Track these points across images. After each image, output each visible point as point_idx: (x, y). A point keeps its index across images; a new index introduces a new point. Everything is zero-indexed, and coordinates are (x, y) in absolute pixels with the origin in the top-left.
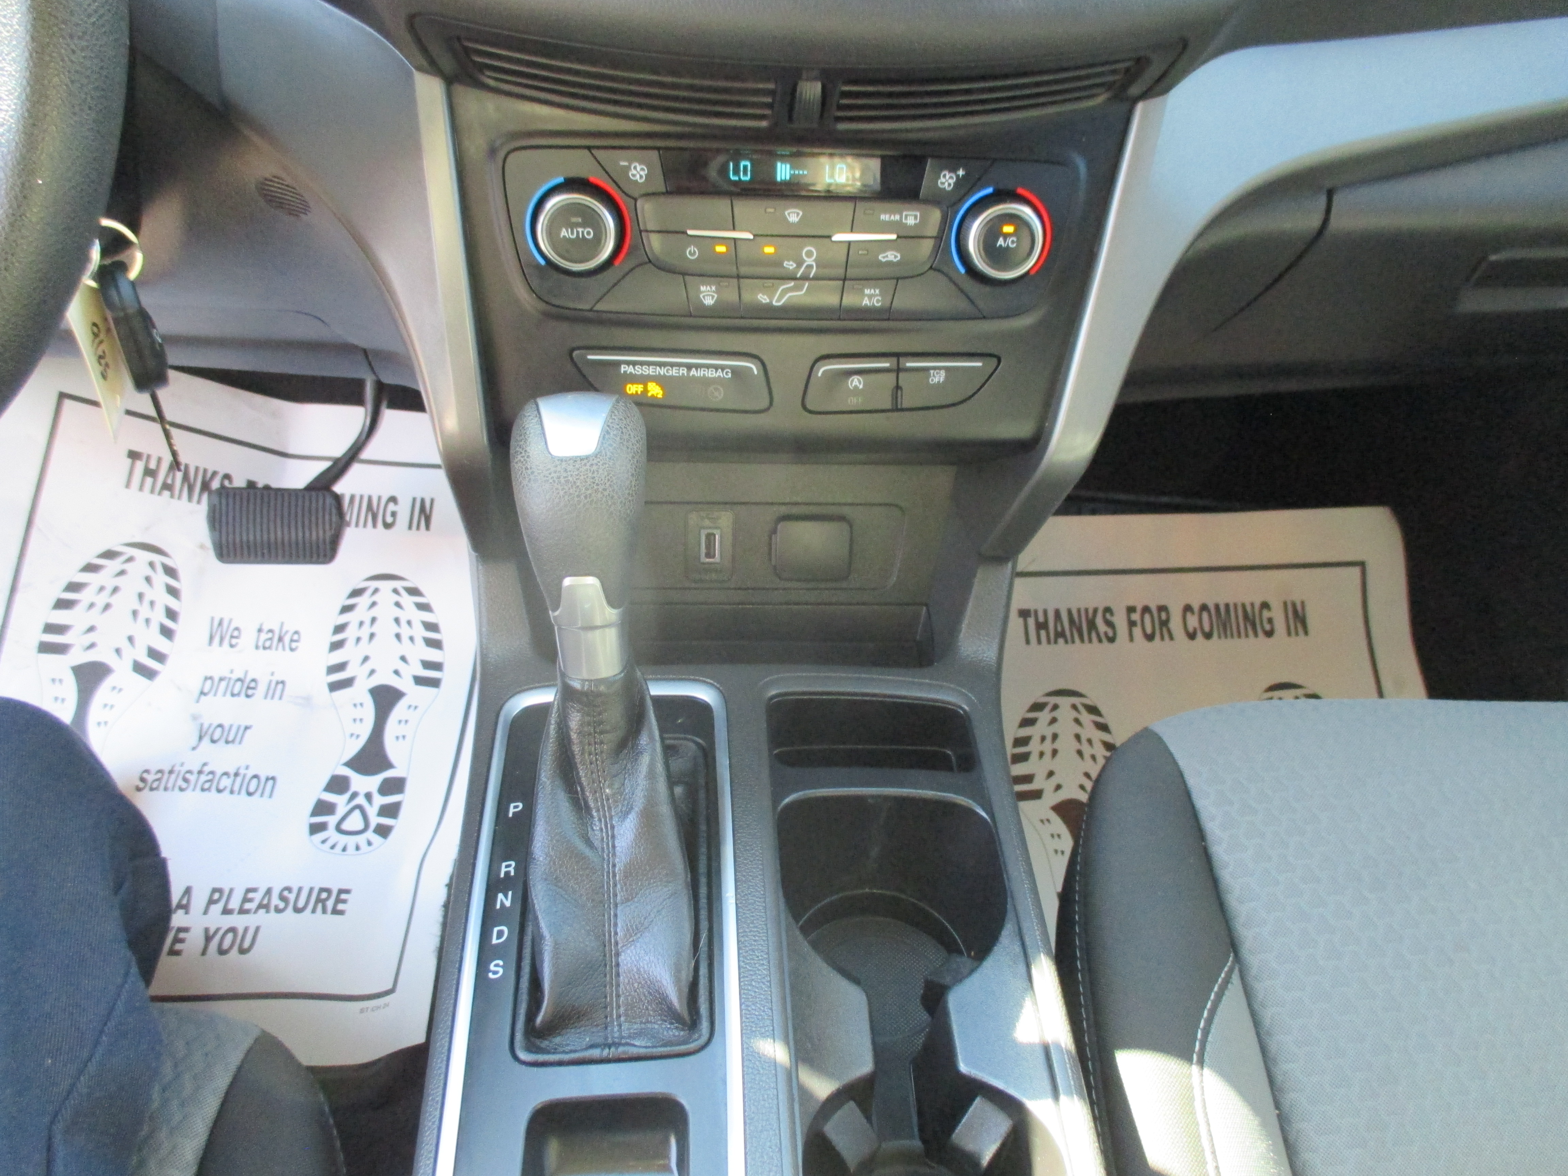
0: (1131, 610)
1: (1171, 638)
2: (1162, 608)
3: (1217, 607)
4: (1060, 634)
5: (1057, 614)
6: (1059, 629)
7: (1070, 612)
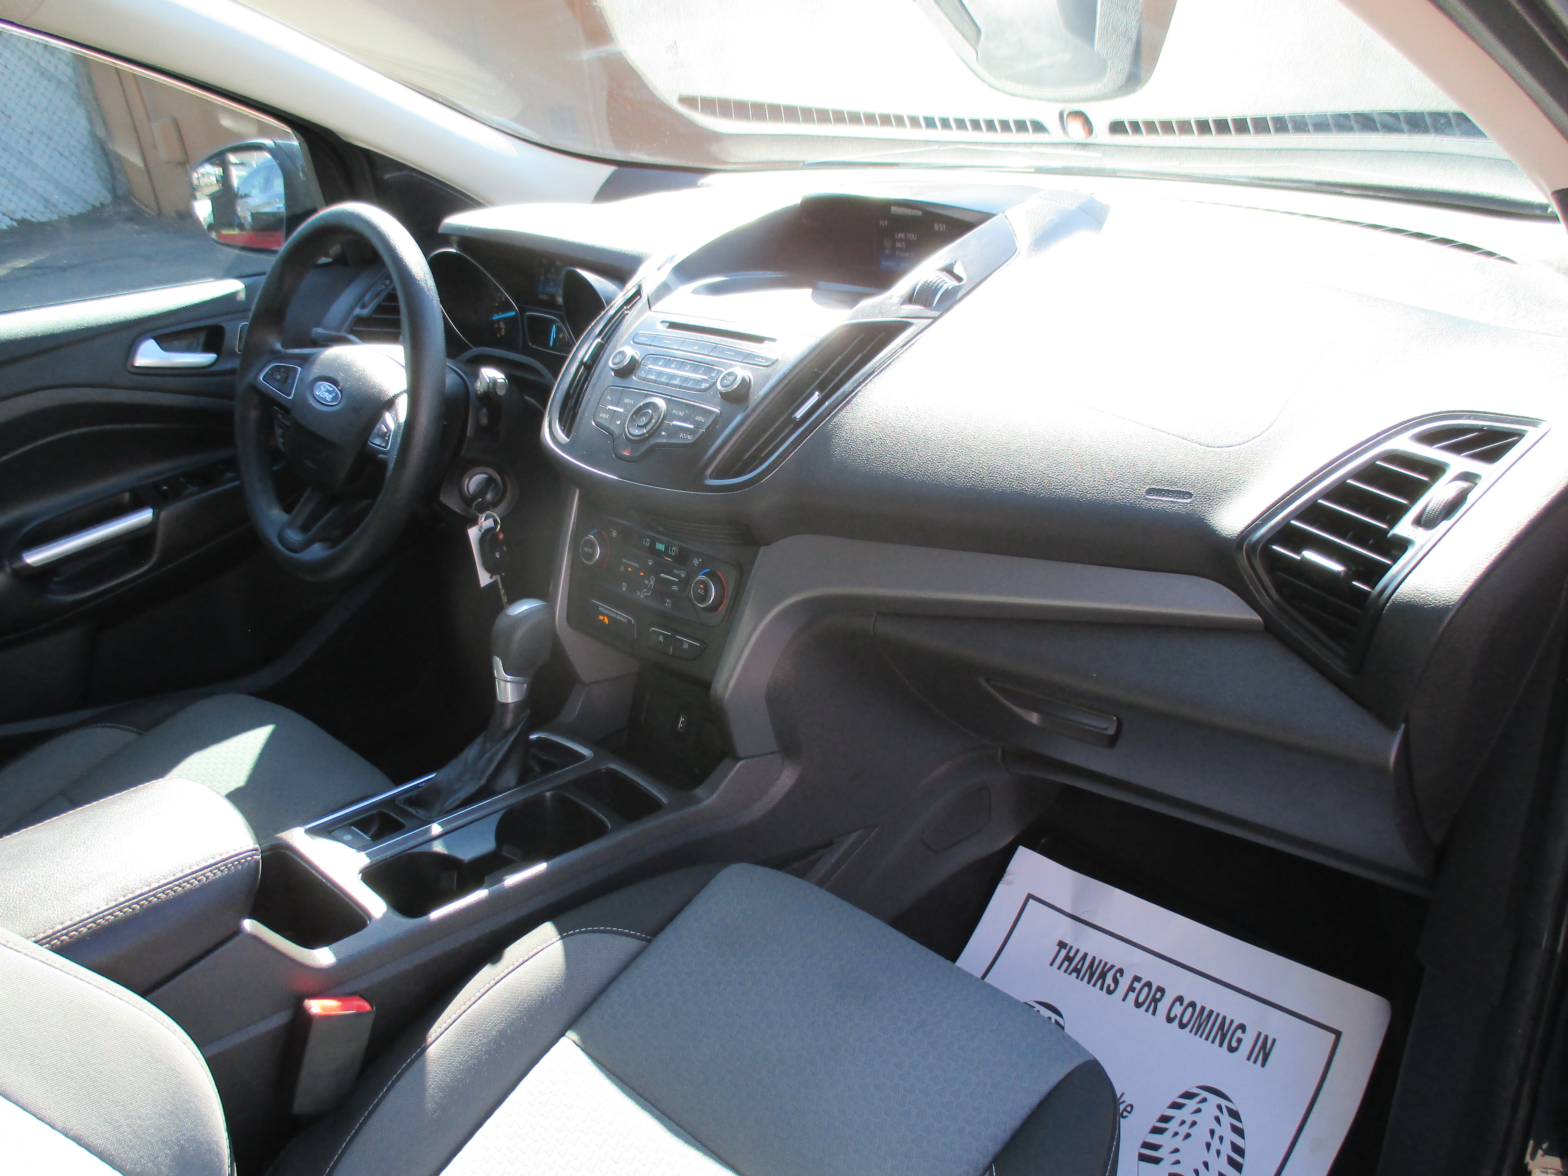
0: (1137, 979)
1: (1154, 1013)
2: (1161, 990)
3: (1203, 1009)
4: (1077, 970)
5: (1085, 956)
6: (1079, 967)
7: (1094, 959)
